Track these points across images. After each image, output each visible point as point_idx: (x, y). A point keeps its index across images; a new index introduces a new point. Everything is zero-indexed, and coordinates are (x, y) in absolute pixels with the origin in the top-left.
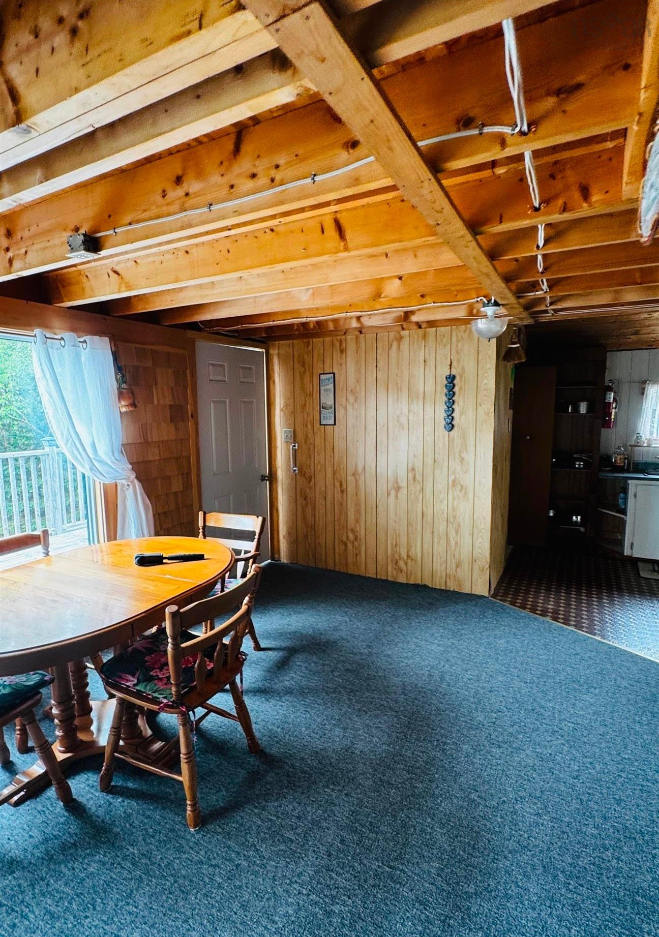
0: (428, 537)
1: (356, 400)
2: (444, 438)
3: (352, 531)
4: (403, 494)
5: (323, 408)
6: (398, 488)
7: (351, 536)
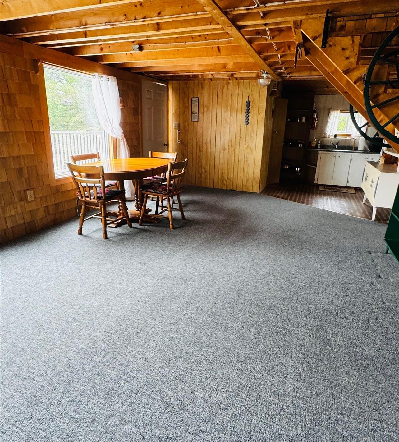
0: (236, 170)
1: (208, 110)
2: (244, 128)
3: (204, 168)
4: (226, 151)
5: (193, 113)
6: (224, 149)
7: (203, 171)
